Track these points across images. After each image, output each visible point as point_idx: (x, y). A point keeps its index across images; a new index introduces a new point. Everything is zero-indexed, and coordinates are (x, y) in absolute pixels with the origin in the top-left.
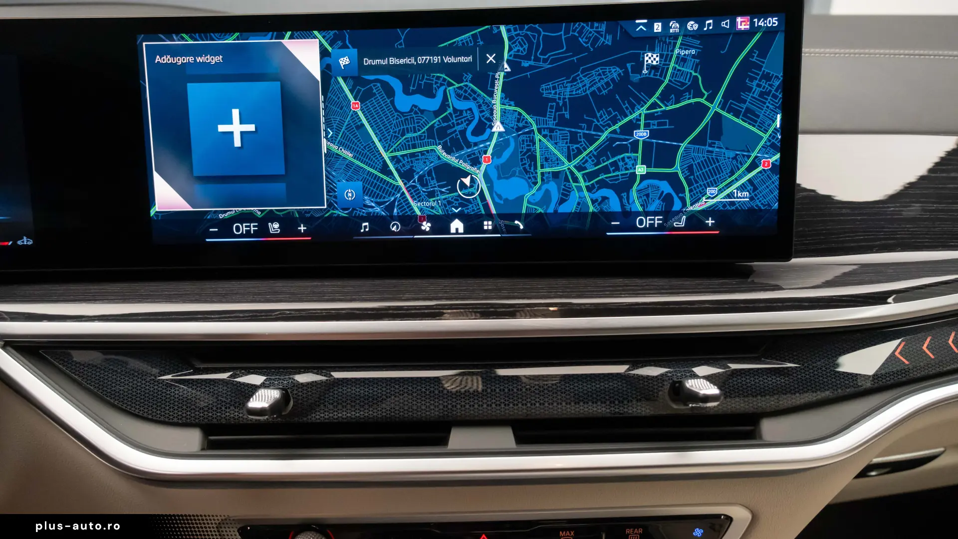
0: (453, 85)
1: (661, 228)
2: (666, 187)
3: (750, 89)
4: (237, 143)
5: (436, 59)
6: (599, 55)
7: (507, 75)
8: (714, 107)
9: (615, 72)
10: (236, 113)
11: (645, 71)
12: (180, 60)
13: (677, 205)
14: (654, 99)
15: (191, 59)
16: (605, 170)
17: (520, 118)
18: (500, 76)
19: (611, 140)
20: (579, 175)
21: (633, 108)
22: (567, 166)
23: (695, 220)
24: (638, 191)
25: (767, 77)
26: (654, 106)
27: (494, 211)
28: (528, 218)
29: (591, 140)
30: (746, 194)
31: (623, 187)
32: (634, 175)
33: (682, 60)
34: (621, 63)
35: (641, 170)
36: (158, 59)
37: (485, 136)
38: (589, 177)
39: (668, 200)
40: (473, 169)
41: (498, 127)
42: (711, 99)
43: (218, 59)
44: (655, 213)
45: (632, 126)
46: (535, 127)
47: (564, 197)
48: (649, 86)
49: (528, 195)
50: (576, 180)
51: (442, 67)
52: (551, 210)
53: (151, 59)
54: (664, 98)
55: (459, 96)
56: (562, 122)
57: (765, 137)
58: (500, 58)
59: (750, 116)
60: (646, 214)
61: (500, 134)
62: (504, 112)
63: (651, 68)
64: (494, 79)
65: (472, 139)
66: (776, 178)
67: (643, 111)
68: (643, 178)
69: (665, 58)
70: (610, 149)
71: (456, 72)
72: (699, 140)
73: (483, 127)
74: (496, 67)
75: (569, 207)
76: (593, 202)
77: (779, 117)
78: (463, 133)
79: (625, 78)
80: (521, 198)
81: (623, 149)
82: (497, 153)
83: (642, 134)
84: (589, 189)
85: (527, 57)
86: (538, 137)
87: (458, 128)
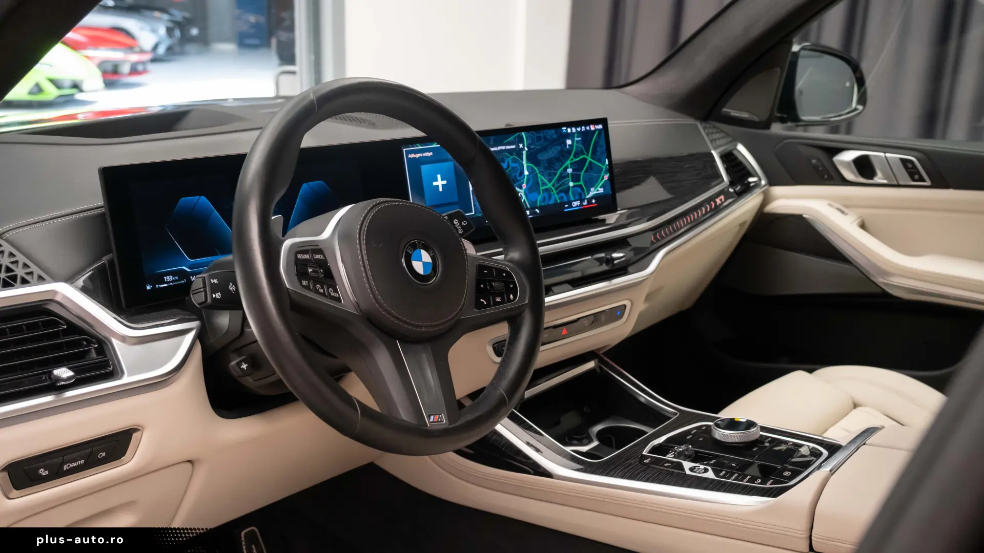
0: (509, 157)
1: (580, 205)
2: (579, 190)
3: (597, 151)
4: (441, 190)
5: (504, 148)
6: (553, 142)
7: (527, 152)
8: (589, 159)
9: (559, 148)
10: (439, 176)
11: (568, 147)
12: (418, 156)
13: (583, 197)
14: (572, 157)
15: (421, 155)
16: (561, 186)
17: (533, 169)
18: (524, 152)
19: (561, 174)
20: (553, 189)
21: (566, 161)
22: (549, 185)
23: (589, 200)
24: (572, 193)
25: (601, 146)
26: (572, 160)
27: (529, 206)
28: (540, 208)
29: (555, 174)
30: (602, 189)
31: (567, 191)
32: (569, 187)
33: (577, 142)
34: (560, 144)
35: (571, 184)
36: (410, 156)
37: (523, 177)
38: (556, 189)
39: (580, 195)
40: (521, 191)
41: (526, 173)
42: (588, 155)
43: (430, 154)
44: (577, 200)
45: (567, 168)
46: (538, 171)
47: (550, 198)
48: (569, 152)
49: (539, 199)
50: (552, 191)
51: (506, 150)
52: (546, 204)
53: (407, 156)
54: (574, 156)
55: (513, 162)
56: (546, 169)
57: (604, 167)
58: (524, 145)
59: (599, 160)
60: (575, 201)
61: (527, 175)
62: (528, 167)
63: (569, 145)
64: (523, 154)
65: (519, 178)
66: (609, 183)
67: (569, 162)
68: (573, 187)
69: (573, 141)
70: (562, 177)
71: (510, 152)
72: (586, 171)
73: (522, 173)
74: (523, 149)
75: (552, 202)
76: (559, 198)
77: (607, 160)
78: (515, 176)
79: (562, 150)
80: (536, 200)
81: (565, 177)
82: (527, 184)
83: (570, 171)
84: (557, 193)
85: (532, 144)
86: (539, 175)
87: (514, 174)
